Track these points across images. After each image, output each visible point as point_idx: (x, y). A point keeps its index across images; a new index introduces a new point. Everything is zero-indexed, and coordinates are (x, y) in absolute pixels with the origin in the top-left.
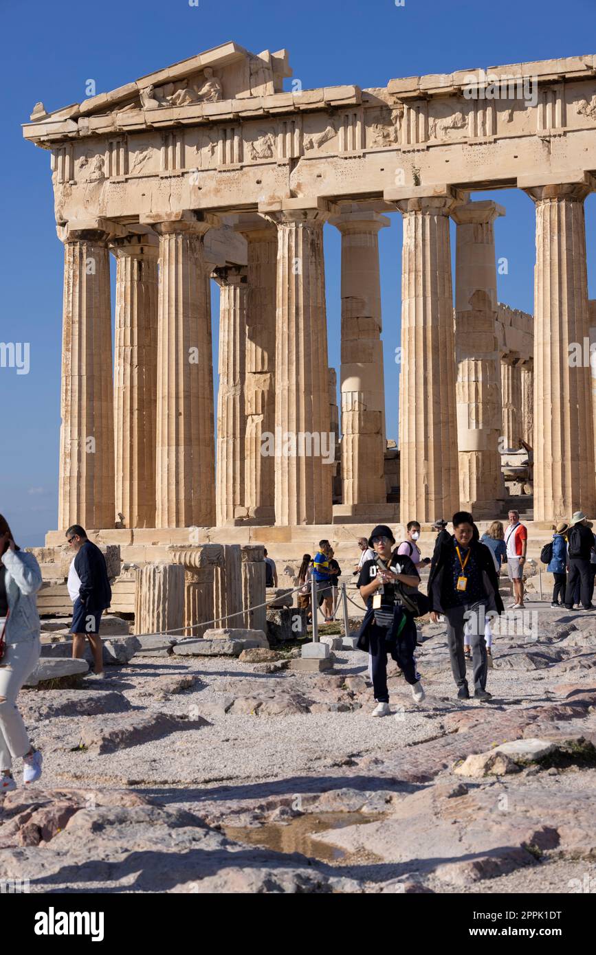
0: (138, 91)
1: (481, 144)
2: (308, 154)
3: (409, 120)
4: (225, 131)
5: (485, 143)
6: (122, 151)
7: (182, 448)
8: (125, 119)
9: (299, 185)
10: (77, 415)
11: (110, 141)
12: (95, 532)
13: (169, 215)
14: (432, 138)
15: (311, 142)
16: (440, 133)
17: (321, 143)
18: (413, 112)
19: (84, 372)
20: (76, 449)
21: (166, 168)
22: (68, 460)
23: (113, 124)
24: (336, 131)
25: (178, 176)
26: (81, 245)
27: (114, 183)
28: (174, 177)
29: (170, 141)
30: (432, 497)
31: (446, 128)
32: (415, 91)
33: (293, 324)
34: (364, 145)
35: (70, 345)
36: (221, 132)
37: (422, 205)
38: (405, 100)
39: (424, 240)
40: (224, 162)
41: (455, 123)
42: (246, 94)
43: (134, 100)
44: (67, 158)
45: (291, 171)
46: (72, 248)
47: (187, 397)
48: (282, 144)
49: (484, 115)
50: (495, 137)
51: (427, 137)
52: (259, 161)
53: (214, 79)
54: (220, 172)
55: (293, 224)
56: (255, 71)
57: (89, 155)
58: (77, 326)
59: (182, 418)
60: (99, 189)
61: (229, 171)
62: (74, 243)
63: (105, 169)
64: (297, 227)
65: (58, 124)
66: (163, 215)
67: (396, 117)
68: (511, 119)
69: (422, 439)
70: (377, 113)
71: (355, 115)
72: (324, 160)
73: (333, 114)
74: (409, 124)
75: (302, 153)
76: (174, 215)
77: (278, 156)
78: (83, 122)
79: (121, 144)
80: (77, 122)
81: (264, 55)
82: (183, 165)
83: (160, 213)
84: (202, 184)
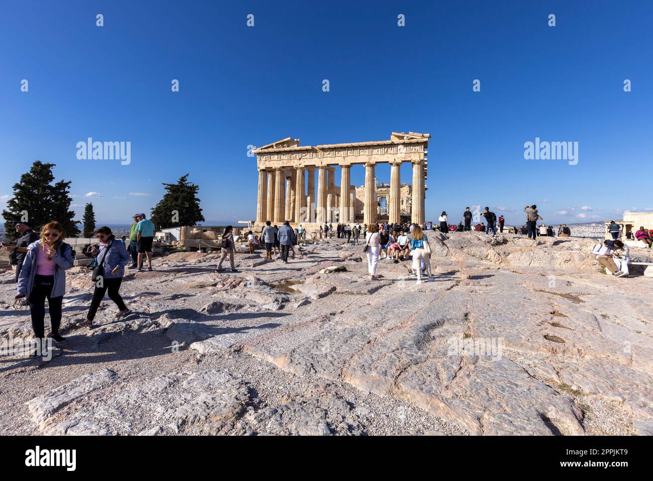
1: (333, 157)
4: (288, 153)
6: (270, 156)
7: (279, 208)
8: (271, 150)
9: (301, 163)
11: (268, 154)
13: (278, 167)
15: (303, 155)
17: (305, 156)
18: (321, 151)
19: (262, 195)
22: (259, 210)
23: (268, 151)
24: (308, 154)
27: (268, 161)
28: (279, 160)
29: (278, 154)
31: (327, 154)
32: (322, 147)
33: (299, 187)
34: (312, 157)
37: (322, 168)
38: (320, 149)
39: (322, 174)
40: (288, 158)
42: (292, 146)
43: (272, 146)
44: (260, 156)
45: (300, 160)
47: (280, 200)
48: (298, 156)
49: (334, 152)
50: (335, 156)
51: (324, 156)
52: (294, 158)
53: (287, 144)
54: (287, 160)
55: (300, 170)
56: (294, 142)
57: (264, 156)
58: (261, 186)
59: (279, 203)
60: (265, 162)
61: (289, 160)
62: (261, 172)
63: (267, 159)
65: (259, 150)
67: (318, 152)
68: (338, 153)
70: (315, 151)
71: (311, 151)
72: (305, 159)
73: (307, 151)
74: (320, 153)
75: (302, 157)
77: (297, 158)
78: (263, 150)
79: (270, 154)
81: (295, 140)
82: (281, 158)
83: (276, 167)
84: (284, 162)
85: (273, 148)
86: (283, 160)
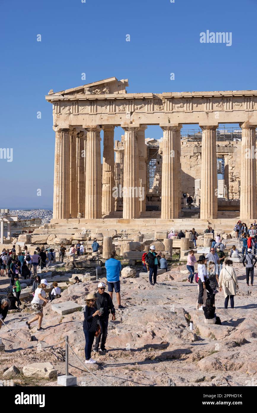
0: (84, 89)
1: (188, 112)
2: (136, 111)
3: (167, 104)
4: (110, 102)
5: (190, 112)
6: (77, 106)
7: (95, 195)
8: (79, 96)
9: (133, 120)
10: (61, 184)
11: (73, 102)
12: (67, 220)
13: (93, 126)
14: (174, 109)
15: (137, 108)
16: (176, 108)
17: (140, 108)
18: (168, 102)
19: (63, 171)
20: (60, 195)
21: (91, 112)
22: (58, 198)
23: (76, 98)
24: (145, 105)
25: (95, 115)
26: (62, 133)
27: (74, 115)
28: (94, 115)
29: (93, 104)
30: (172, 211)
31: (178, 107)
32: (170, 96)
33: (131, 160)
34: (153, 110)
35: (59, 163)
36: (109, 102)
37: (170, 129)
38: (168, 99)
39: (171, 138)
40: (110, 111)
41: (181, 106)
42: (117, 92)
43: (82, 91)
44: (58, 107)
45: (131, 116)
46: (59, 133)
47: (97, 180)
48: (128, 108)
49: (189, 105)
50: (193, 111)
51: (172, 109)
52: (121, 112)
53: (107, 87)
54: (109, 114)
55: (131, 131)
56: (120, 85)
57: (66, 106)
58: (61, 157)
59: (95, 186)
60: (69, 116)
61: (111, 114)
62: (60, 132)
63: (71, 110)
64: (132, 132)
65: (57, 96)
66: (91, 126)
67: (163, 103)
68: (197, 106)
69: (170, 195)
70: (157, 101)
71: (151, 101)
72: (141, 113)
73: (145, 101)
74: (167, 105)
75: (134, 111)
76: (94, 126)
77: (127, 111)
78: (65, 96)
79: (76, 103)
80: (64, 96)
81: (122, 81)
82: (97, 111)
83: (89, 125)
84: (103, 117)
85: (84, 93)
86: (101, 113)
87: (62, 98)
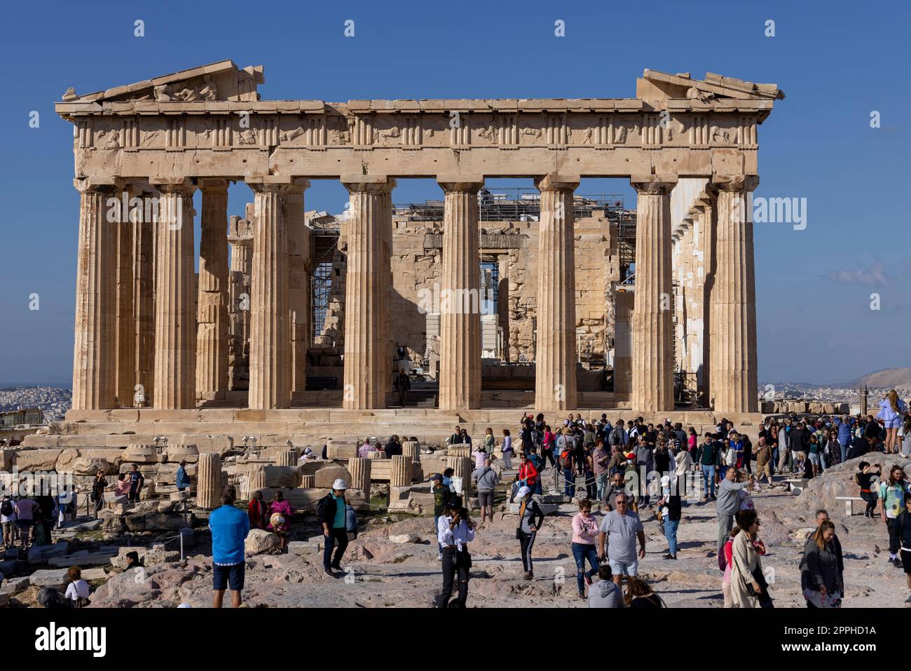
0: (153, 87)
1: (411, 150)
2: (283, 144)
3: (359, 128)
4: (219, 122)
5: (415, 150)
6: (134, 130)
7: (179, 351)
8: (141, 106)
9: (276, 166)
10: (93, 323)
11: (125, 120)
12: (108, 412)
13: (174, 180)
14: (376, 142)
15: (286, 136)
16: (382, 139)
17: (293, 137)
18: (362, 123)
19: (99, 292)
20: (92, 349)
21: (171, 144)
22: (85, 357)
23: (132, 109)
24: (305, 130)
25: (181, 151)
26: (98, 196)
27: (128, 152)
28: (178, 151)
29: (175, 126)
30: (371, 391)
31: (386, 136)
32: (367, 110)
33: (269, 265)
34: (325, 143)
35: (88, 271)
36: (215, 122)
37: (366, 188)
38: (361, 116)
39: (368, 212)
40: (218, 144)
41: (393, 133)
42: (236, 98)
43: (149, 92)
44: (88, 130)
45: (270, 155)
46: (90, 197)
47: (184, 314)
48: (263, 137)
49: (414, 131)
50: (422, 146)
51: (372, 141)
52: (245, 146)
53: (211, 84)
54: (214, 151)
55: (270, 194)
56: (242, 79)
57: (106, 130)
58: (94, 256)
59: (180, 328)
60: (114, 155)
61: (222, 151)
62: (92, 194)
63: (120, 141)
64: (273, 196)
65: (86, 105)
66: (169, 179)
67: (350, 125)
68: (432, 135)
69: (364, 351)
70: (335, 120)
71: (320, 120)
72: (295, 150)
73: (305, 120)
74: (359, 132)
75: (279, 143)
76: (177, 180)
77: (260, 144)
78: (106, 106)
79: (134, 123)
80: (102, 105)
81: (249, 69)
82: (184, 143)
83: (166, 177)
84: (199, 159)
85: (152, 97)
86: (196, 149)
87: (97, 108)
